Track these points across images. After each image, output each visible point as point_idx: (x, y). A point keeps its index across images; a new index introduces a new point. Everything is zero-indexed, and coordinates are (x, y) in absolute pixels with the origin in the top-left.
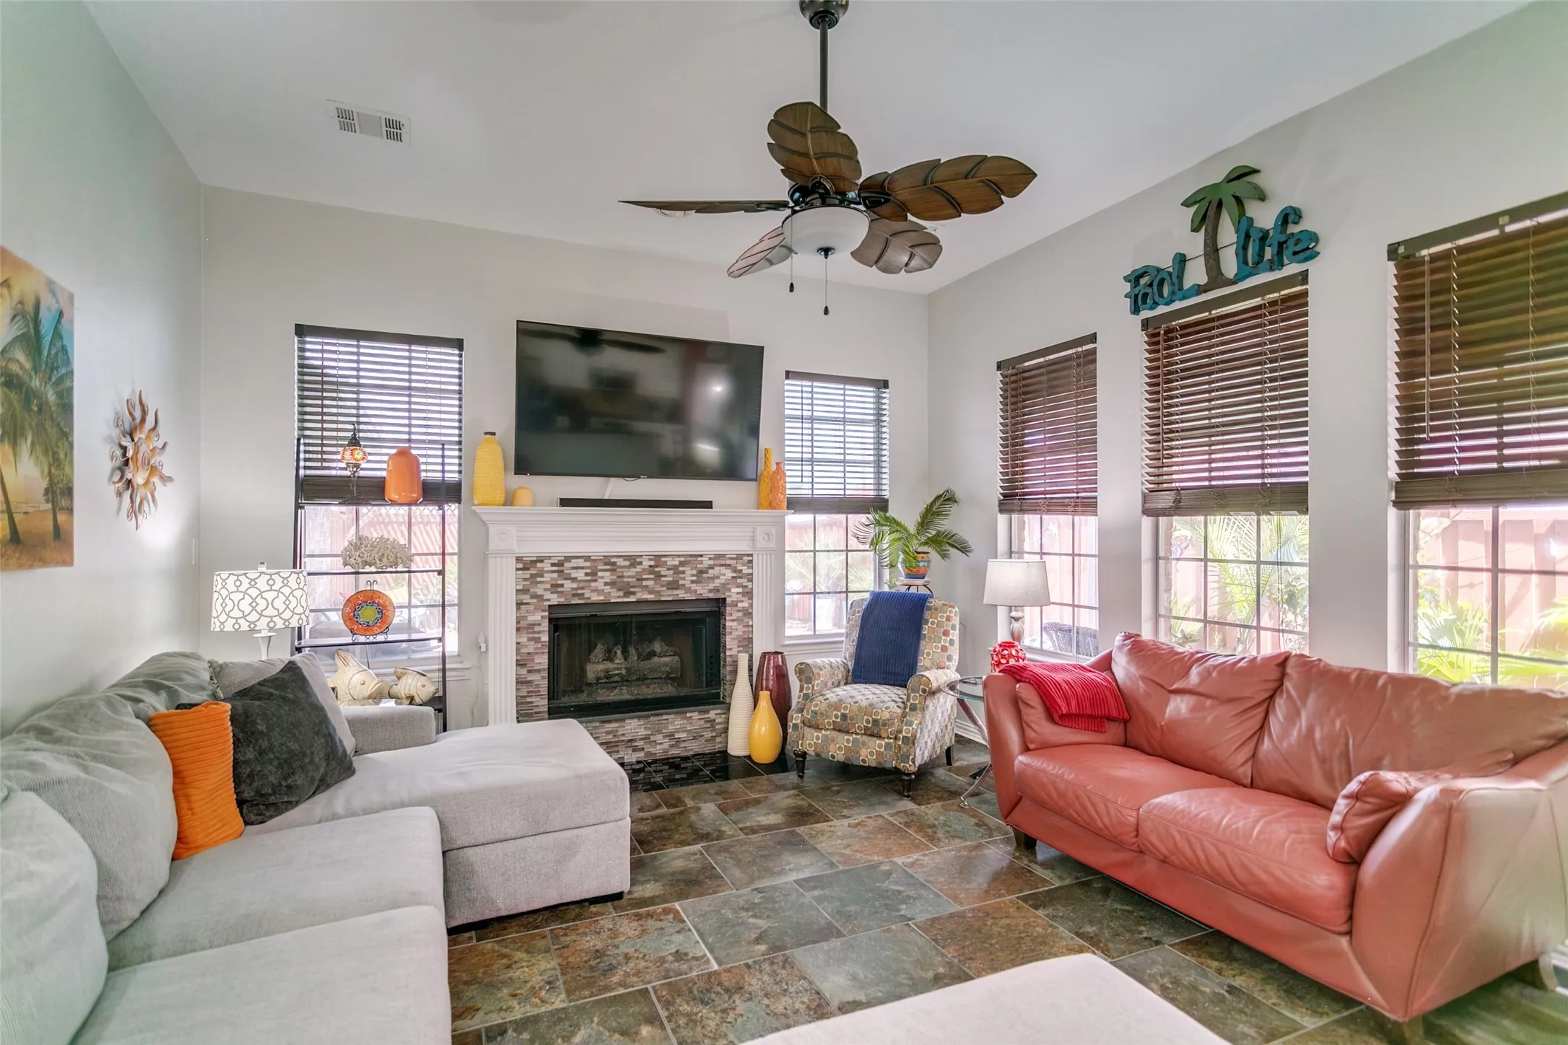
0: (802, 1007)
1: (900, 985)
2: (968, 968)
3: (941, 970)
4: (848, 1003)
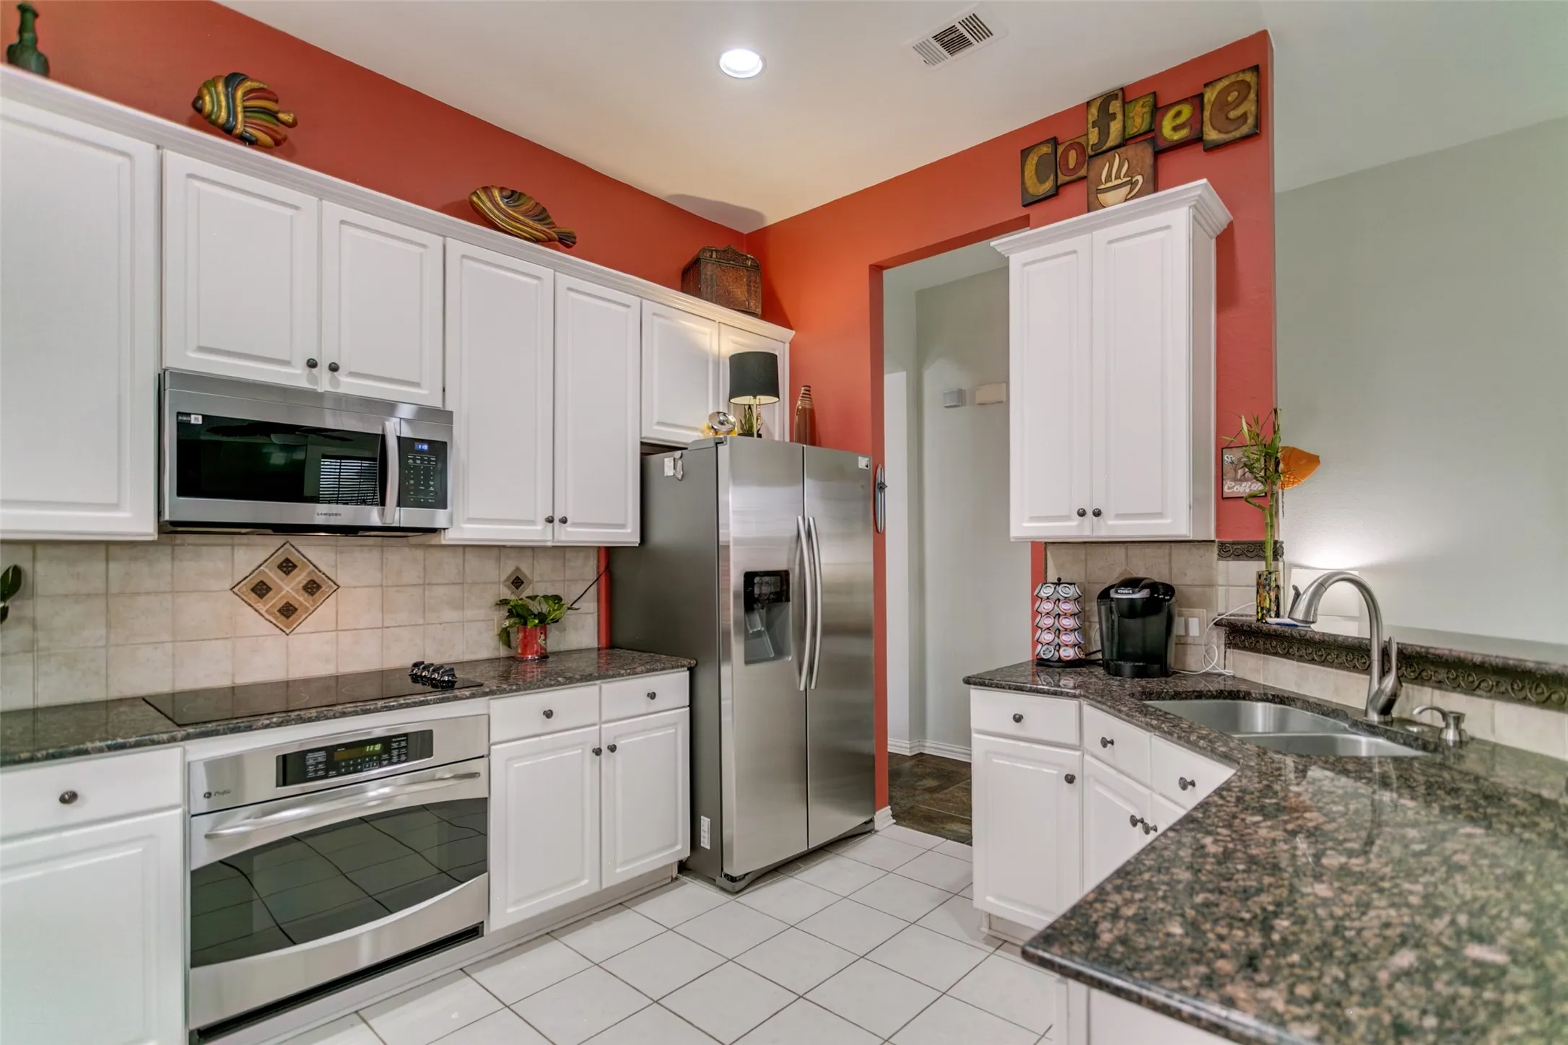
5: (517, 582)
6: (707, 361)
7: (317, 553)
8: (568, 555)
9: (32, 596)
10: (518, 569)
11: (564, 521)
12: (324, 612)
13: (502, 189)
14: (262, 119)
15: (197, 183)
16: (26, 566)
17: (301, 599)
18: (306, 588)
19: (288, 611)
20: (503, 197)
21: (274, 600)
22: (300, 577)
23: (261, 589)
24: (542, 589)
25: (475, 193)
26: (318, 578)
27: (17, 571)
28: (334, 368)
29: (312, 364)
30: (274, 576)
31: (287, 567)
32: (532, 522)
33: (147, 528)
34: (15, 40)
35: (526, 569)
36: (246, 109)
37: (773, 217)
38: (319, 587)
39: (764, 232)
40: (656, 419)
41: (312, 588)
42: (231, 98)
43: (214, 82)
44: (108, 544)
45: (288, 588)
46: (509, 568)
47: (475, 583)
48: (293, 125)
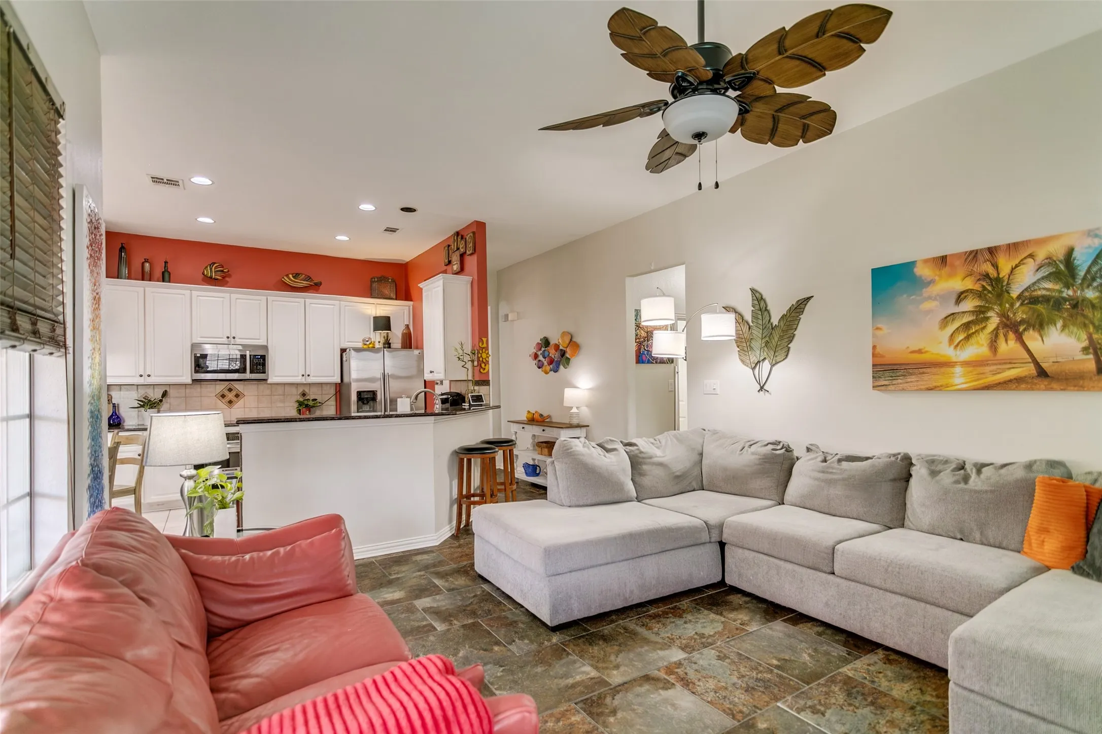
0: (698, 683)
1: (640, 704)
2: (590, 723)
3: (612, 719)
4: (670, 688)
5: (304, 395)
6: (370, 318)
7: (238, 386)
8: (323, 385)
9: (170, 397)
10: (304, 391)
11: (309, 375)
12: (241, 403)
13: (292, 274)
14: (219, 273)
15: (200, 298)
16: (168, 390)
17: (235, 399)
18: (235, 396)
19: (230, 402)
20: (293, 277)
21: (227, 399)
22: (234, 393)
23: (223, 396)
24: (312, 397)
25: (283, 278)
26: (239, 393)
27: (166, 391)
28: (234, 338)
29: (228, 338)
30: (226, 393)
31: (230, 390)
32: (298, 376)
33: (189, 381)
34: (164, 270)
35: (307, 391)
36: (215, 272)
37: (408, 260)
38: (239, 396)
39: (407, 262)
40: (346, 341)
41: (237, 396)
42: (211, 269)
43: (207, 267)
44: (186, 384)
45: (231, 396)
46: (300, 390)
47: (288, 395)
48: (228, 271)
